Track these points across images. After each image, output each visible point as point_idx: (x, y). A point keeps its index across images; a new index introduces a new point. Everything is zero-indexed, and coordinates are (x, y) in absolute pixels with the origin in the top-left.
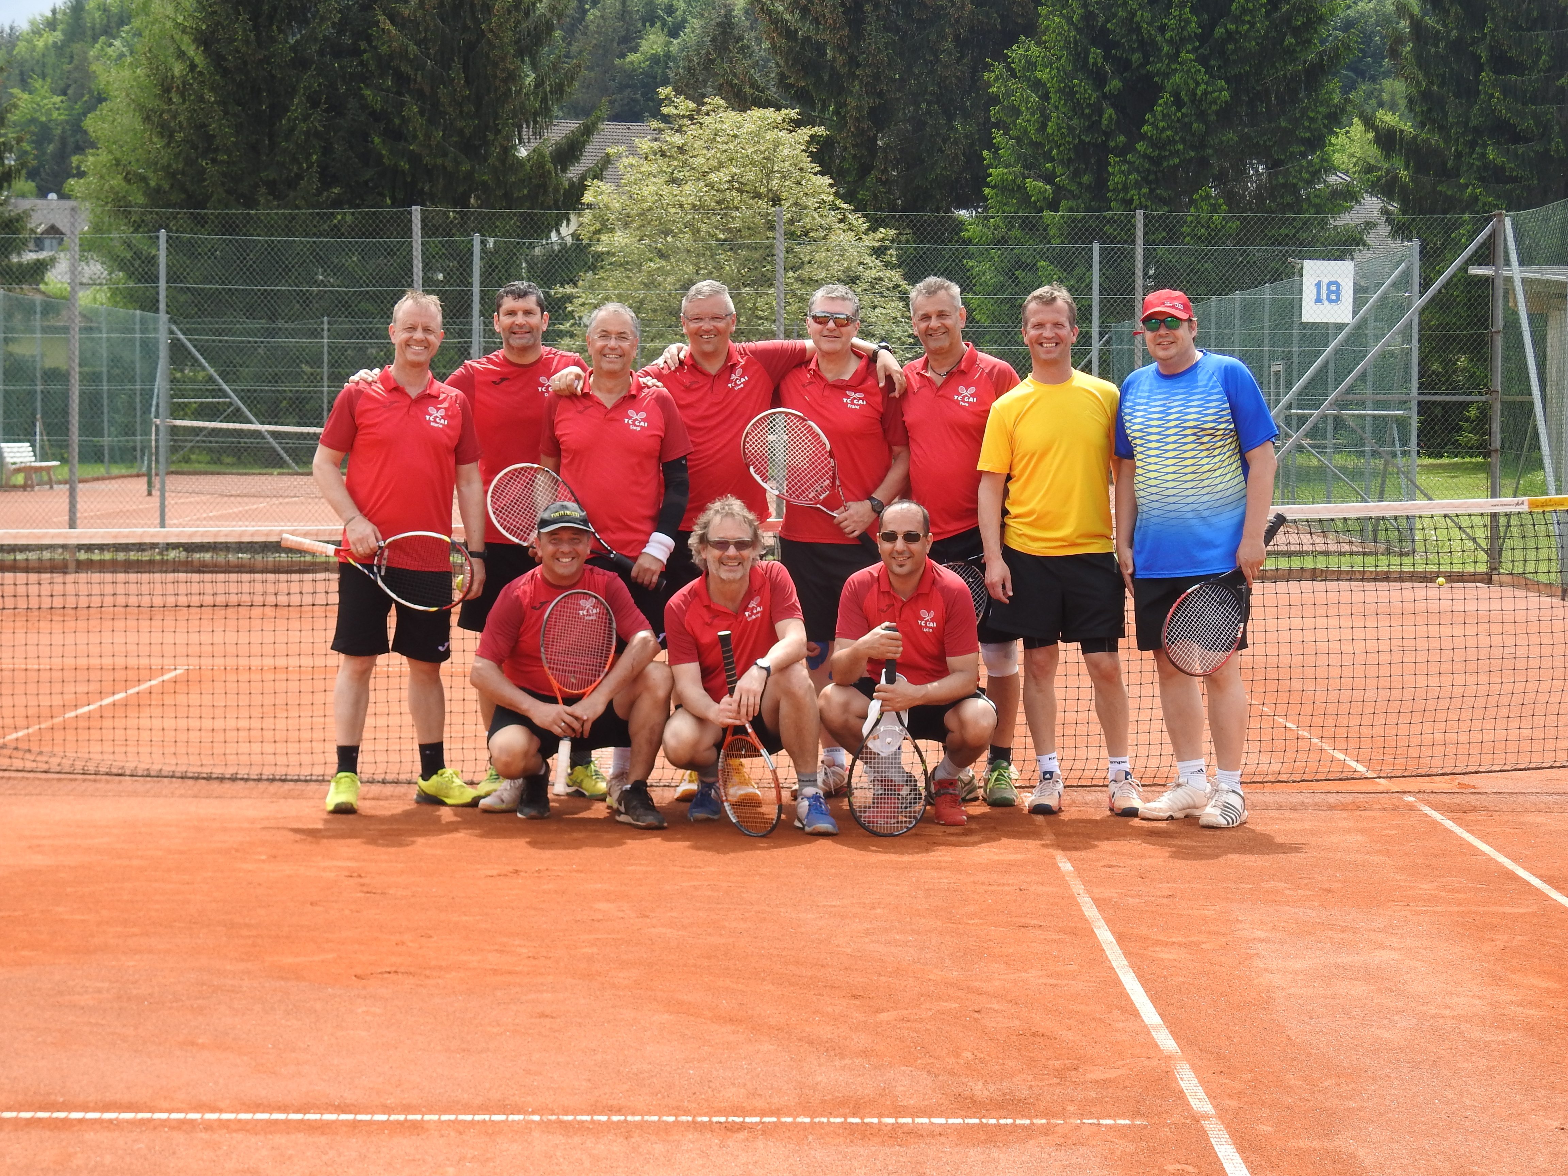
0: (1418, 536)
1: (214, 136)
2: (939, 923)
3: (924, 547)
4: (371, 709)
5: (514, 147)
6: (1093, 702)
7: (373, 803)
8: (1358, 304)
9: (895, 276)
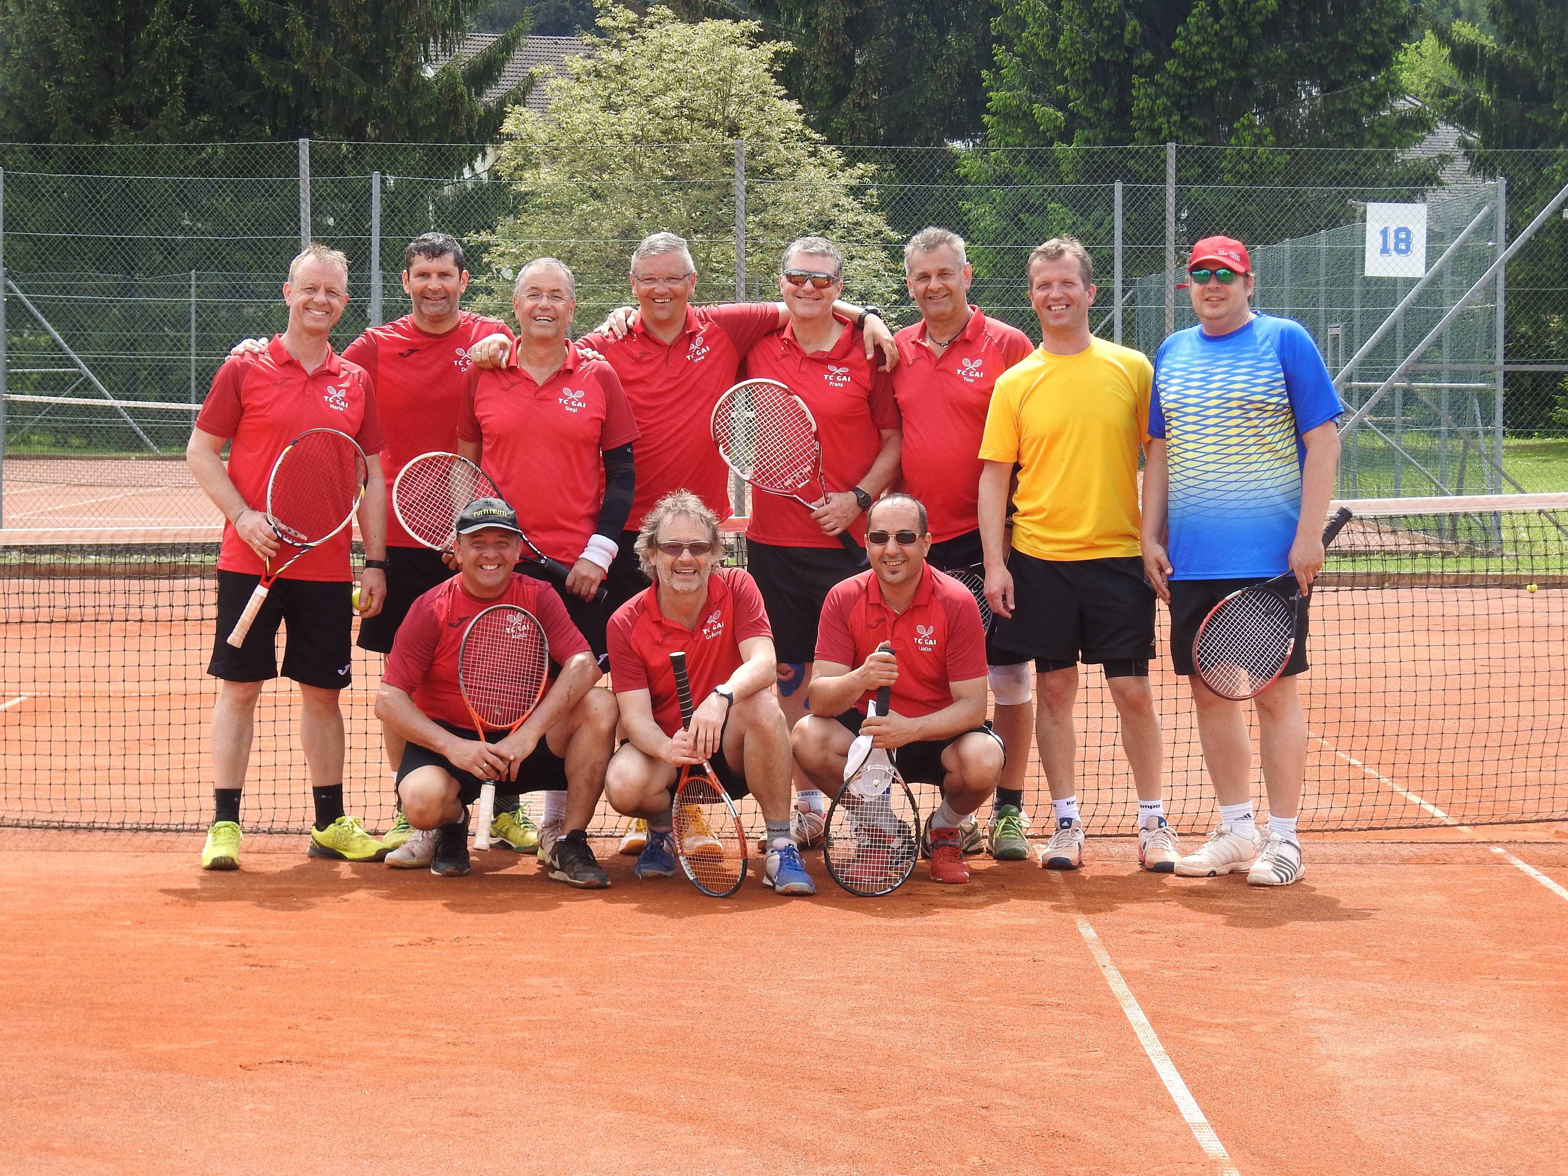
0: (1505, 535)
1: (58, 53)
2: (938, 1001)
3: (921, 549)
5: (419, 66)
6: (1119, 735)
7: (258, 857)
8: (1432, 255)
9: (878, 221)
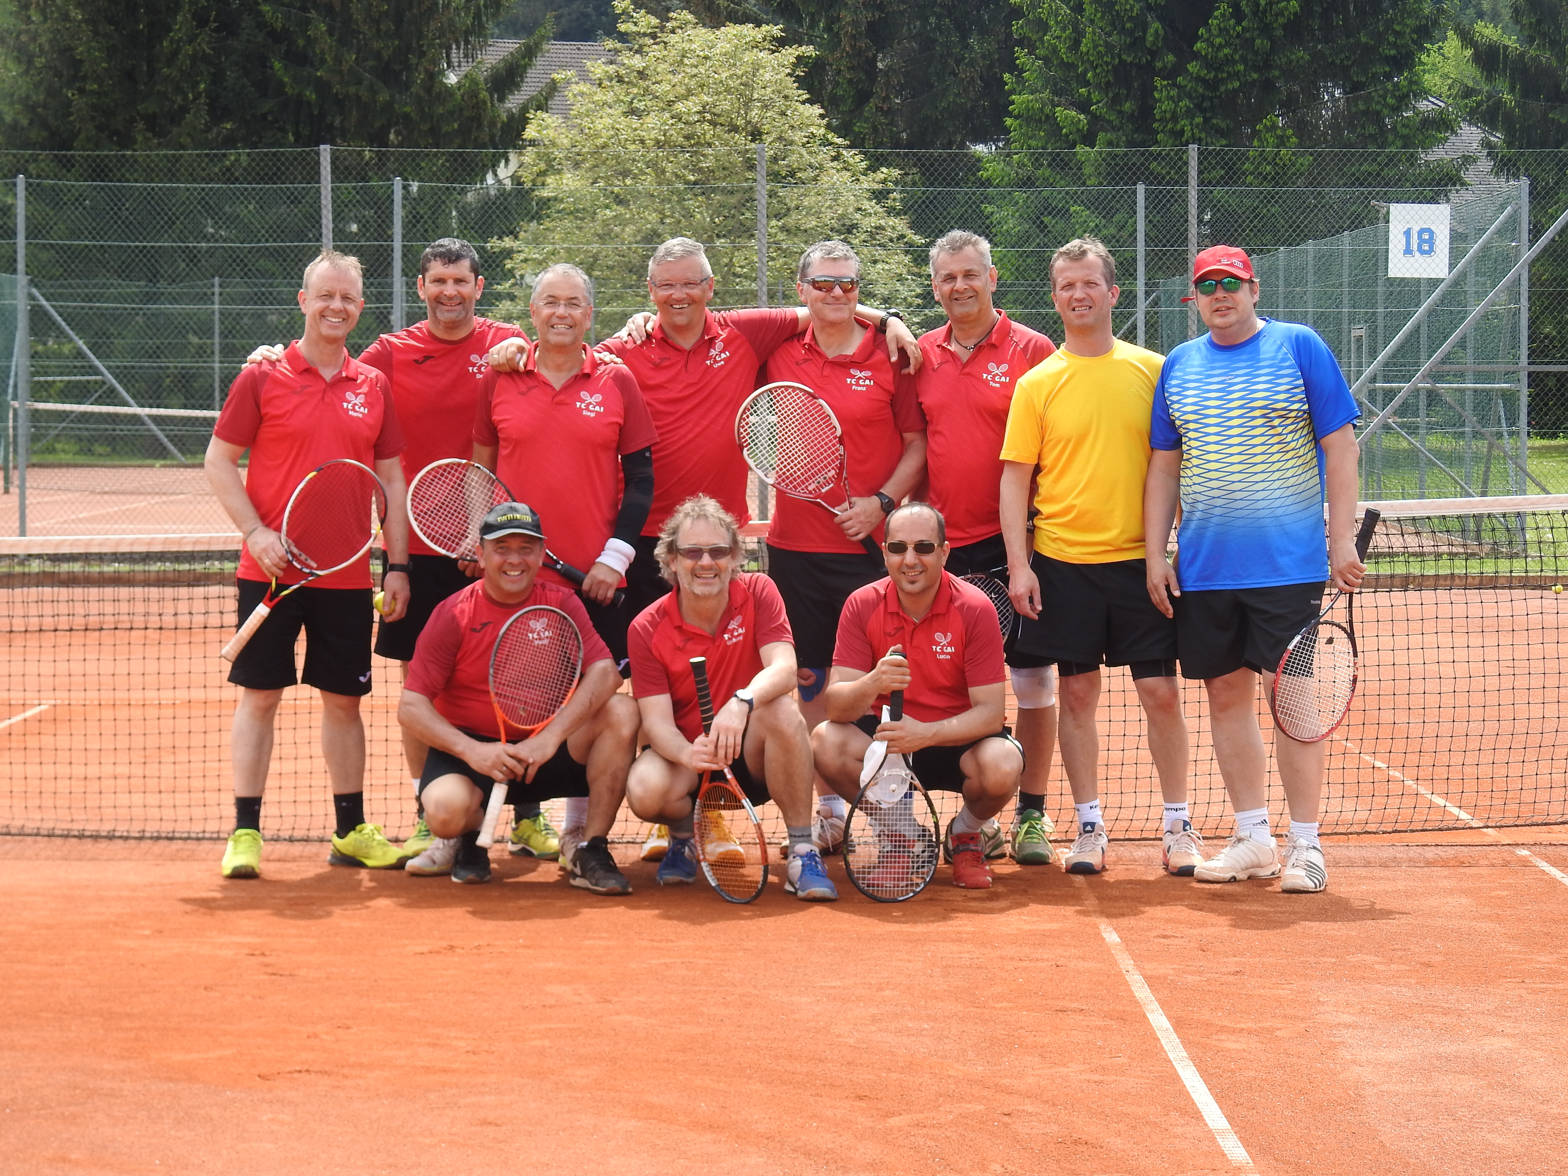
0: (1530, 535)
1: (81, 61)
2: (960, 1007)
3: (939, 558)
4: (275, 752)
5: (442, 72)
7: (278, 865)
8: (1455, 256)
9: (900, 224)
